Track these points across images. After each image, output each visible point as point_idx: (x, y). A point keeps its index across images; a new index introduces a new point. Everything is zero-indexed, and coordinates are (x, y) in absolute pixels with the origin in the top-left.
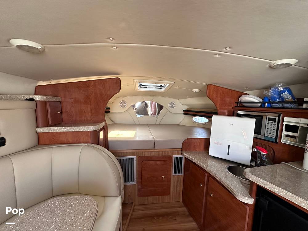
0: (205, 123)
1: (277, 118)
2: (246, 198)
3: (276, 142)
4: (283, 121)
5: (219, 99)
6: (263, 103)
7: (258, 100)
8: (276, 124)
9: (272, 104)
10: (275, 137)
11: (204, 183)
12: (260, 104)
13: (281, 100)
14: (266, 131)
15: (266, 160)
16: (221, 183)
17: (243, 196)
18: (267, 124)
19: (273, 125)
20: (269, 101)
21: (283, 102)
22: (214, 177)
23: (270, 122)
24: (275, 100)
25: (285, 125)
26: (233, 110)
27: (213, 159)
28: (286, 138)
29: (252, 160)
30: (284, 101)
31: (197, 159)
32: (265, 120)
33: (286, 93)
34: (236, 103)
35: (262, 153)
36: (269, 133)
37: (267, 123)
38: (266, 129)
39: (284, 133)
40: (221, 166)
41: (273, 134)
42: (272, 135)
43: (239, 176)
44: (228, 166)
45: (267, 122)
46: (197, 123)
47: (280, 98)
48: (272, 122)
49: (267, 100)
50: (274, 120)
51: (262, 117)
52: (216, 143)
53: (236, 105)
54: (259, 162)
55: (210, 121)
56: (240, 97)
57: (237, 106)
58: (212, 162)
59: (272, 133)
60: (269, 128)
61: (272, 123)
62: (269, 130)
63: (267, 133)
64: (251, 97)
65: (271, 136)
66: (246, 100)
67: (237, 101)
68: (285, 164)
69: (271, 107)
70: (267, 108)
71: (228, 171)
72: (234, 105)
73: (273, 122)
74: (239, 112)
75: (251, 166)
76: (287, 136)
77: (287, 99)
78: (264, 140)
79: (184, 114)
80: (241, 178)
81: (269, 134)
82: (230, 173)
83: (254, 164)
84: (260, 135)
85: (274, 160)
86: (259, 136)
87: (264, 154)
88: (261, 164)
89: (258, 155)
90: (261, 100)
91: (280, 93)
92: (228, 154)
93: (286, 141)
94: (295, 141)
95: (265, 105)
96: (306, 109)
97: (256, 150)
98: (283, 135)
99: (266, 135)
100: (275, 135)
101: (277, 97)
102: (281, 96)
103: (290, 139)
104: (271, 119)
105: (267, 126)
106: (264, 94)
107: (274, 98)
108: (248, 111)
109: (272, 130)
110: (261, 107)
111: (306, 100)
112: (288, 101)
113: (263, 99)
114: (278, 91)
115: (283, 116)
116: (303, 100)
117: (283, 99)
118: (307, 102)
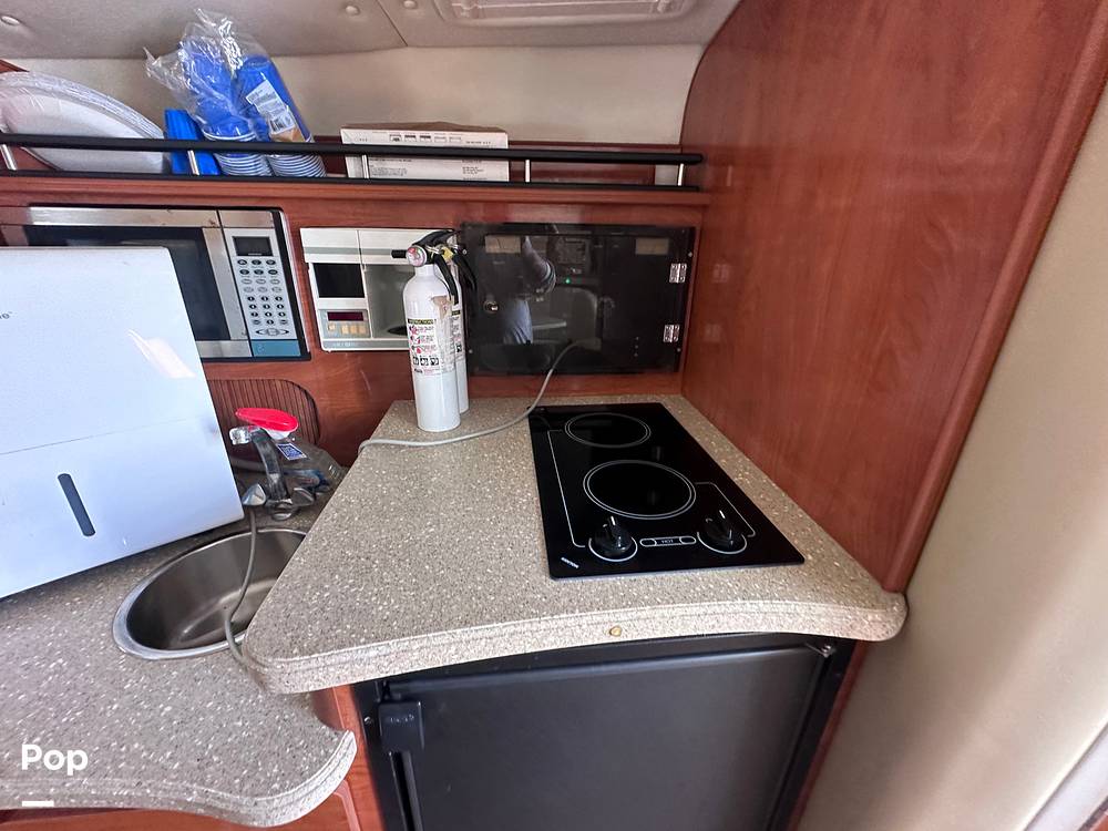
1: (272, 234)
3: (305, 355)
4: (299, 250)
6: (172, 147)
7: (136, 129)
8: (279, 267)
9: (218, 157)
10: (293, 335)
12: (155, 160)
13: (254, 135)
14: (248, 311)
15: (303, 455)
18: (239, 277)
19: (268, 277)
20: (202, 137)
21: (264, 142)
23: (249, 259)
24: (227, 130)
25: (311, 267)
28: (334, 325)
29: (243, 490)
30: (270, 141)
32: (221, 254)
33: (266, 88)
35: (276, 435)
36: (262, 318)
37: (237, 268)
38: (246, 304)
39: (323, 305)
41: (284, 322)
42: (278, 326)
45: (234, 262)
47: (250, 124)
48: (259, 263)
49: (186, 133)
50: (261, 247)
51: (195, 234)
54: (275, 479)
59: (276, 318)
60: (257, 295)
61: (258, 267)
62: (259, 303)
63: (257, 322)
65: (277, 332)
68: (376, 446)
69: (223, 176)
70: (204, 177)
73: (263, 259)
74: (44, 216)
76: (334, 316)
77: (281, 126)
78: (253, 359)
81: (264, 326)
83: (258, 497)
84: (229, 339)
86: (228, 348)
87: (286, 434)
89: (263, 451)
90: (154, 132)
91: (240, 85)
92: (88, 530)
93: (336, 338)
94: (363, 331)
95: (187, 159)
96: (360, 181)
97: (241, 436)
98: (321, 319)
99: (253, 336)
100: (291, 327)
101: (230, 107)
102: (249, 110)
103: (345, 325)
104: (245, 246)
105: (241, 287)
106: (153, 80)
107: (220, 120)
108: (86, 200)
109: (273, 303)
110: (168, 173)
111: (349, 137)
112: (286, 142)
113: (166, 121)
114: (226, 70)
115: (290, 220)
116: (340, 138)
117: (262, 127)
118: (358, 151)
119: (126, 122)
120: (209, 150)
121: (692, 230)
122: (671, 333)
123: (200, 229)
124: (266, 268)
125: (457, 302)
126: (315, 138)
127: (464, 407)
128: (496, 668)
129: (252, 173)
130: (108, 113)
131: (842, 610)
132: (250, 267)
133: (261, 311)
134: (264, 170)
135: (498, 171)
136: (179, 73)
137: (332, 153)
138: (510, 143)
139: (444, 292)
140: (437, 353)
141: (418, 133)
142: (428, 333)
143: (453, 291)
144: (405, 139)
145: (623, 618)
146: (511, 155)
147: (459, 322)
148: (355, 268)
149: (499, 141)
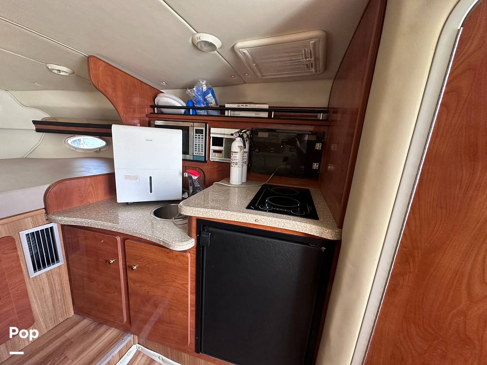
0: (100, 149)
1: (204, 129)
2: (185, 243)
3: (205, 162)
4: (210, 133)
5: (120, 94)
6: (187, 108)
7: (181, 104)
8: (204, 137)
10: (204, 155)
11: (116, 256)
12: (183, 111)
13: (205, 105)
14: (194, 148)
15: (199, 186)
16: (148, 239)
17: (182, 242)
18: (194, 138)
19: (201, 139)
20: (194, 106)
21: (207, 107)
22: (135, 235)
23: (197, 135)
24: (200, 104)
25: (212, 138)
26: (147, 119)
27: (127, 208)
28: (214, 154)
29: (183, 192)
30: (209, 107)
31: (92, 218)
32: (192, 133)
33: (210, 95)
34: (151, 106)
35: (194, 178)
36: (197, 150)
37: (194, 136)
38: (194, 146)
39: (213, 148)
40: (142, 214)
41: (202, 151)
42: (200, 152)
43: (171, 218)
44: (154, 210)
46: (80, 151)
47: (205, 103)
49: (191, 105)
50: (201, 132)
52: (127, 177)
53: (150, 110)
54: (191, 191)
55: (109, 143)
56: (156, 97)
57: (154, 113)
58: (125, 213)
59: (200, 150)
60: (197, 144)
61: (199, 137)
62: (197, 146)
63: (196, 151)
64: (171, 98)
65: (200, 154)
66: (165, 102)
67: (153, 104)
68: (217, 184)
69: (196, 115)
70: (193, 115)
71: (155, 217)
72: (148, 110)
73: (201, 135)
74: (158, 123)
75: (183, 199)
76: (215, 151)
77: (212, 103)
78: (193, 161)
79: (38, 130)
80: (175, 219)
81: (197, 152)
82: (159, 219)
83: (186, 195)
84: (188, 154)
85: (206, 184)
86: (188, 157)
87: (196, 178)
88: (194, 193)
89: (190, 181)
90: (185, 105)
91: (204, 94)
92: (151, 192)
93: (214, 157)
94: (221, 156)
95: (190, 111)
96: (228, 116)
97: (186, 175)
98: (211, 151)
99: (194, 154)
100: (203, 153)
101: (202, 100)
102: (205, 100)
103: (217, 154)
104: (198, 131)
105: (194, 141)
106: (188, 94)
107: (199, 102)
108: (170, 120)
109: (201, 146)
110: (185, 114)
111: (227, 106)
112: (212, 107)
113: (187, 103)
114: (203, 91)
115: (209, 126)
116: (225, 106)
117: (207, 104)
118: (228, 109)
119: (180, 103)
120: (195, 109)
121: (324, 133)
122: (315, 166)
123: (189, 127)
124: (201, 137)
125: (245, 148)
126: (220, 106)
127: (244, 180)
128: (228, 228)
129: (203, 114)
130: (176, 101)
131: (320, 228)
132: (197, 137)
133: (197, 148)
134: (206, 114)
135: (265, 115)
136: (193, 93)
137: (222, 109)
138: (269, 107)
139: (242, 145)
140: (237, 161)
141: (244, 105)
142: (236, 155)
143: (245, 145)
144: (241, 106)
145: (259, 217)
146: (269, 111)
147: (246, 155)
148: (222, 139)
149: (266, 107)
